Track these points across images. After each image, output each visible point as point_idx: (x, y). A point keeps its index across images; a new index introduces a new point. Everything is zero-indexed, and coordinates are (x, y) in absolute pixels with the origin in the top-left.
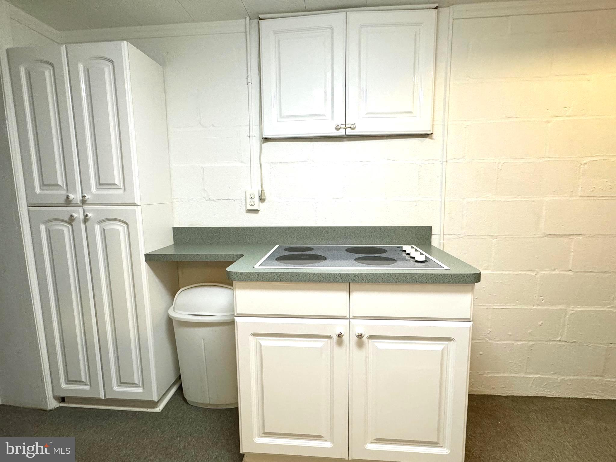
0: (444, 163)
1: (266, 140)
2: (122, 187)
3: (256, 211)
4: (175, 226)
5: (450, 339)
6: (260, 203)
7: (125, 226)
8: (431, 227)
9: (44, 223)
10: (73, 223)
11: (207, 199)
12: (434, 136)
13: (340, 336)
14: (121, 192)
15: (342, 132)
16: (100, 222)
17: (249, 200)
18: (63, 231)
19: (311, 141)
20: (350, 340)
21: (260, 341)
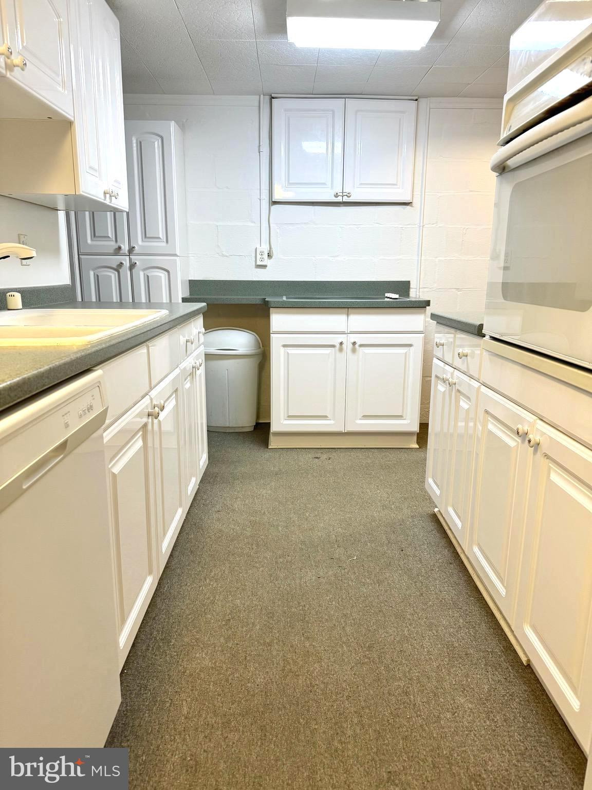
0: (421, 227)
1: (275, 203)
2: (165, 240)
3: (264, 267)
4: (190, 279)
5: (410, 345)
6: (269, 260)
7: (166, 273)
8: (410, 281)
9: (93, 270)
10: (120, 270)
11: (221, 254)
12: (414, 204)
13: (341, 343)
14: (164, 244)
15: (340, 199)
16: (144, 270)
17: (259, 257)
18: (111, 276)
19: (313, 206)
20: (348, 347)
21: (289, 351)
